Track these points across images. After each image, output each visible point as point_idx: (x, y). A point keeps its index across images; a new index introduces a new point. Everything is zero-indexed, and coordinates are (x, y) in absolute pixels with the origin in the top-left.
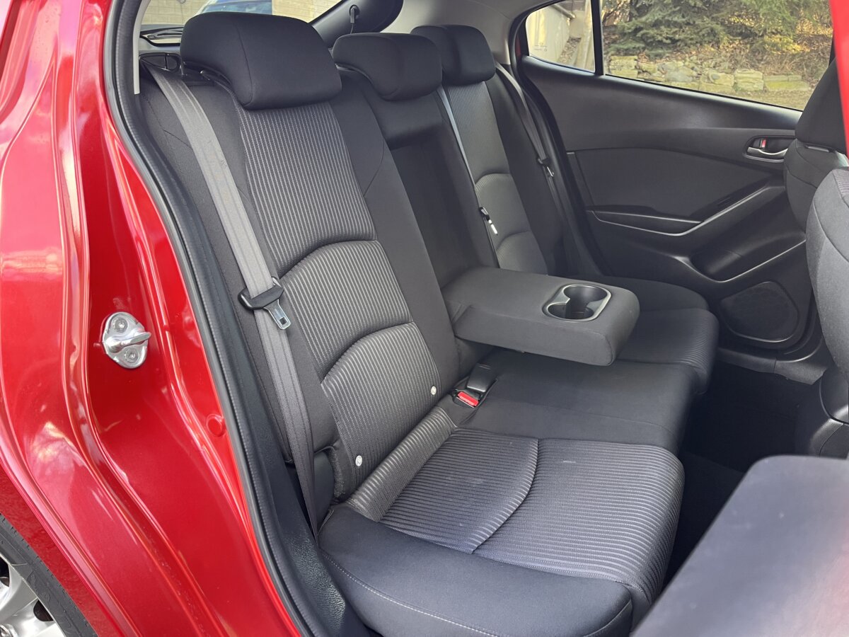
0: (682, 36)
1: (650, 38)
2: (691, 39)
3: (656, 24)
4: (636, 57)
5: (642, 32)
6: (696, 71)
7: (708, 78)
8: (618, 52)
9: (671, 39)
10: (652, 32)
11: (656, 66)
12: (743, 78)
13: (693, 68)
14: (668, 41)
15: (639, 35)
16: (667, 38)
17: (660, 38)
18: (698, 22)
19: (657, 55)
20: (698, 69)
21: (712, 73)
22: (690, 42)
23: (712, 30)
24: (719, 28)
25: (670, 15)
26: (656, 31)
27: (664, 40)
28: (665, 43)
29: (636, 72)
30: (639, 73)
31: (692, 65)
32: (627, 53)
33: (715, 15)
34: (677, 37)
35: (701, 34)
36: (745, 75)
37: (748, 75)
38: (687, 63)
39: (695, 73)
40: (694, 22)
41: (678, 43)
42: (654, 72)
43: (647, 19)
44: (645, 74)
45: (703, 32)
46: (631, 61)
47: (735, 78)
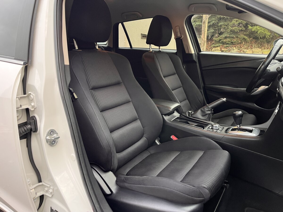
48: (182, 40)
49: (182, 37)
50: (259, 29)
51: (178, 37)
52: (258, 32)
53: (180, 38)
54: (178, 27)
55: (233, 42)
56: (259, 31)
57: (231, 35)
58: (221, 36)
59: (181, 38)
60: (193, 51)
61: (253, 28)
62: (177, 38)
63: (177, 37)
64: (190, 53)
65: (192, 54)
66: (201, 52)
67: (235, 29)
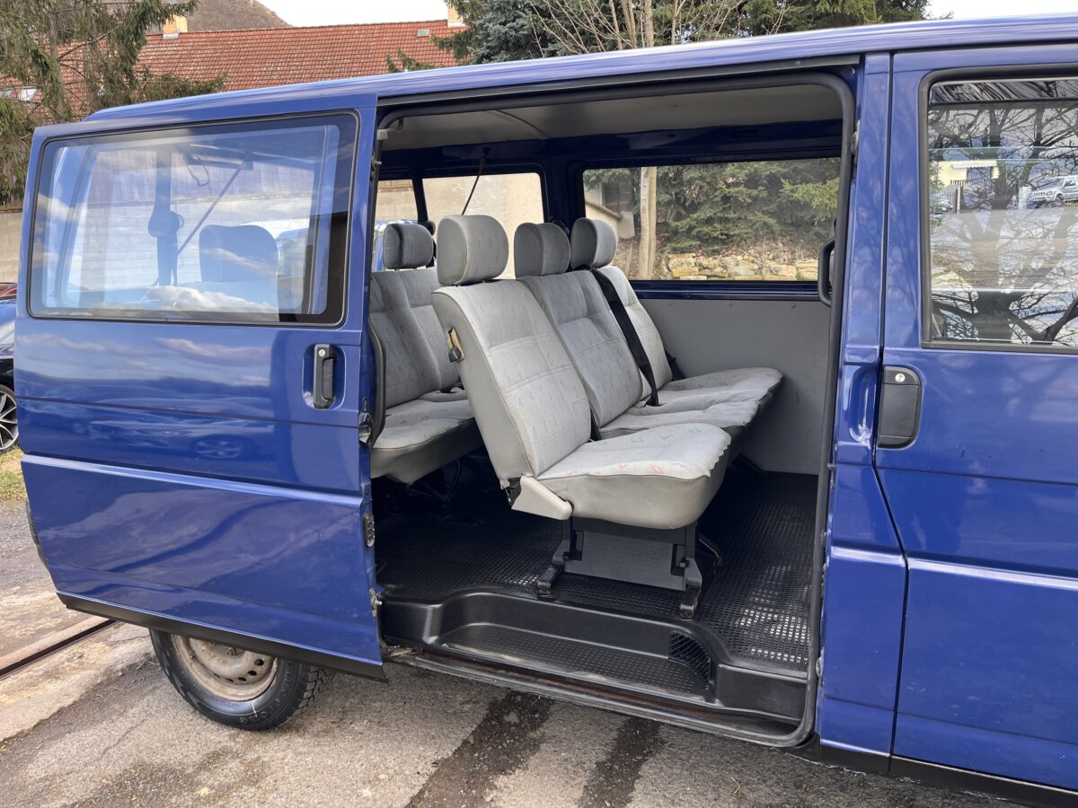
0: (737, 232)
1: (705, 235)
2: (747, 233)
3: (709, 221)
4: (694, 255)
5: (696, 230)
6: (757, 264)
7: (771, 271)
8: (675, 251)
9: (726, 235)
10: (706, 229)
11: (716, 262)
12: (804, 268)
13: (753, 262)
14: (724, 237)
15: (694, 232)
16: (722, 235)
17: (715, 235)
18: (750, 217)
19: (713, 251)
20: (758, 262)
21: (773, 265)
22: (745, 236)
23: (765, 224)
24: (771, 221)
25: (721, 212)
26: (710, 228)
27: (720, 237)
28: (721, 239)
29: (697, 269)
30: (700, 270)
31: (751, 258)
32: (683, 251)
33: (765, 209)
34: (732, 233)
35: (754, 227)
36: (804, 265)
37: (809, 265)
38: (746, 257)
39: (756, 267)
40: (746, 217)
41: (735, 238)
42: (715, 267)
43: (698, 216)
44: (707, 270)
45: (757, 226)
46: (690, 258)
47: (797, 269)
50: (813, 192)
52: (814, 204)
55: (734, 235)
56: (816, 200)
57: (727, 213)
58: (695, 216)
61: (797, 189)
67: (738, 192)
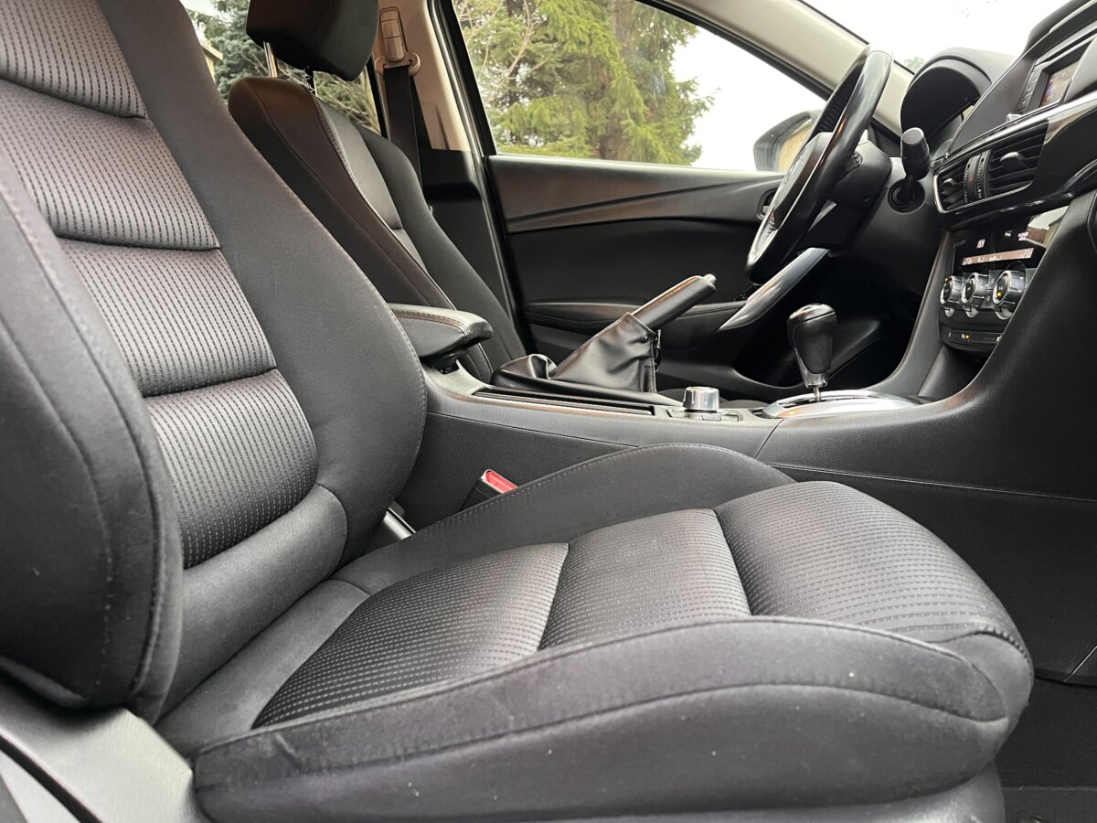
48: (412, 78)
49: (412, 62)
51: (399, 61)
53: (406, 68)
54: (394, 15)
59: (412, 70)
60: (464, 140)
62: (386, 67)
63: (392, 62)
64: (452, 148)
65: (459, 155)
66: (494, 153)
